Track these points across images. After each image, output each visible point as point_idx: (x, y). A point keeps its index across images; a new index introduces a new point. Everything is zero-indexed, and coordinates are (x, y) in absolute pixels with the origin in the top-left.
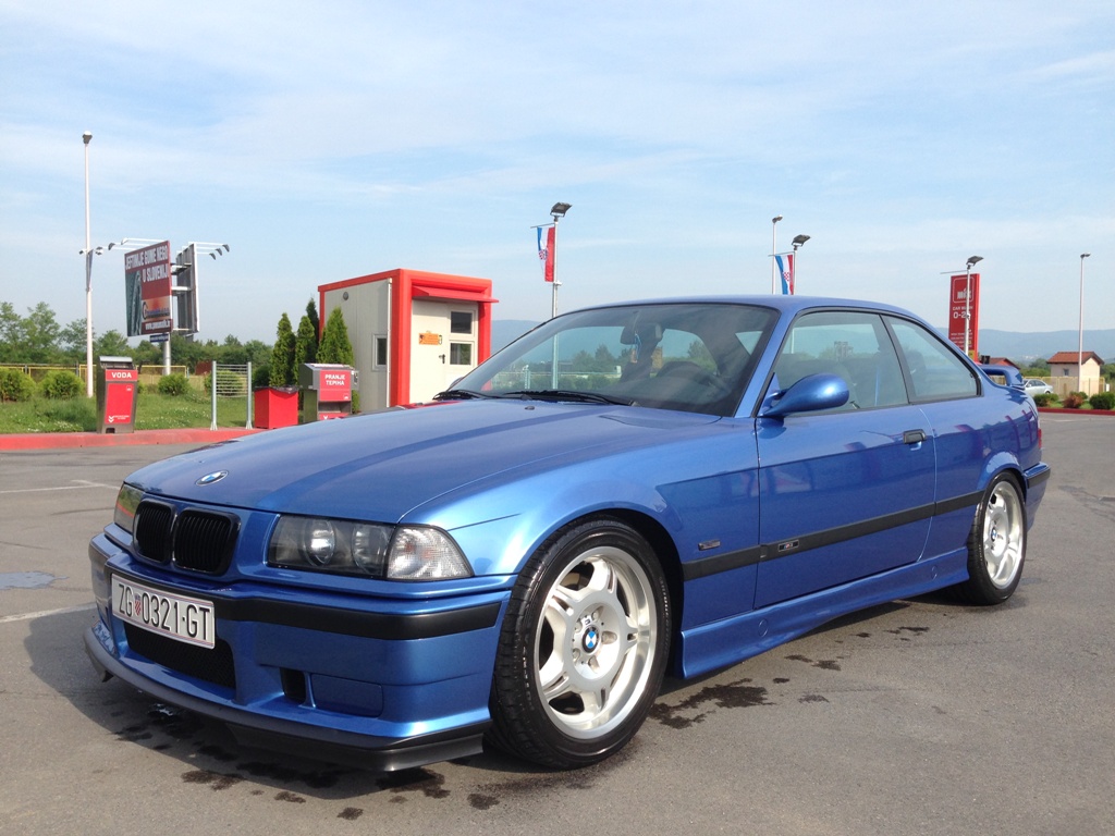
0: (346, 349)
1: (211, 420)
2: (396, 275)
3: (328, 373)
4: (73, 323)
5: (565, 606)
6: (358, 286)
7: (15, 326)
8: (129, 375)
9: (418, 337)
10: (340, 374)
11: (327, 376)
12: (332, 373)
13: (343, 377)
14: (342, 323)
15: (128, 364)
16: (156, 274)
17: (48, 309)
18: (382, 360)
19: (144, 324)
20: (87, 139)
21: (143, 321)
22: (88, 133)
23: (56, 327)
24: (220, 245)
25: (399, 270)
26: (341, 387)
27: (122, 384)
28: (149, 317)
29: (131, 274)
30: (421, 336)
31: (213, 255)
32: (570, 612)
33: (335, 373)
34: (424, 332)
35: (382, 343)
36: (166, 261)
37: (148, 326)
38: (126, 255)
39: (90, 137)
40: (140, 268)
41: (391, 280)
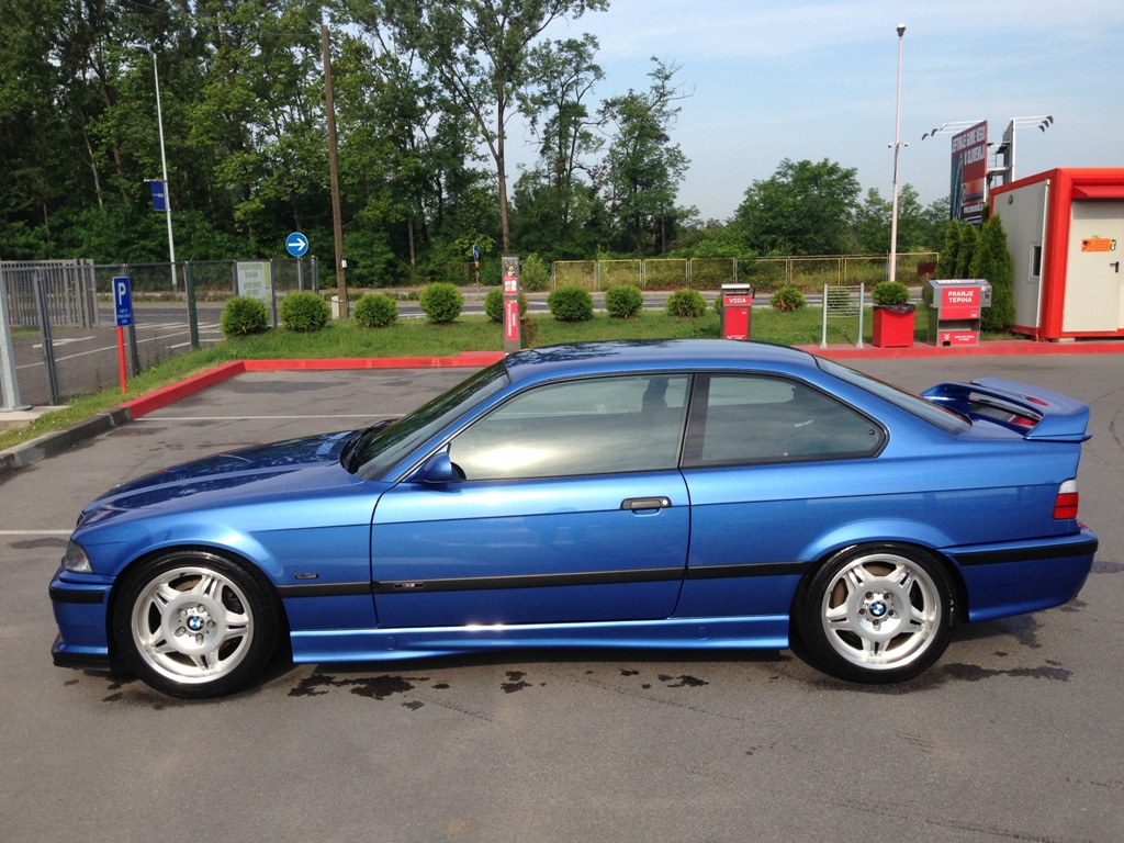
0: (1002, 260)
1: (821, 339)
2: (1053, 175)
3: (952, 290)
4: (935, 203)
6: (1021, 189)
7: (879, 210)
8: (744, 300)
9: (1080, 244)
10: (967, 290)
11: (950, 293)
12: (956, 290)
13: (971, 293)
14: (999, 230)
15: (747, 289)
16: (973, 157)
17: (912, 191)
18: (1037, 272)
19: (963, 208)
20: (901, 31)
21: (962, 204)
22: (901, 26)
24: (1044, 118)
25: (1056, 170)
26: (965, 304)
27: (738, 308)
28: (967, 200)
29: (956, 157)
30: (1085, 243)
31: (1042, 128)
33: (961, 290)
34: (1088, 237)
35: (1038, 250)
36: (983, 142)
37: (966, 210)
38: (954, 138)
39: (903, 29)
40: (963, 151)
41: (1048, 182)
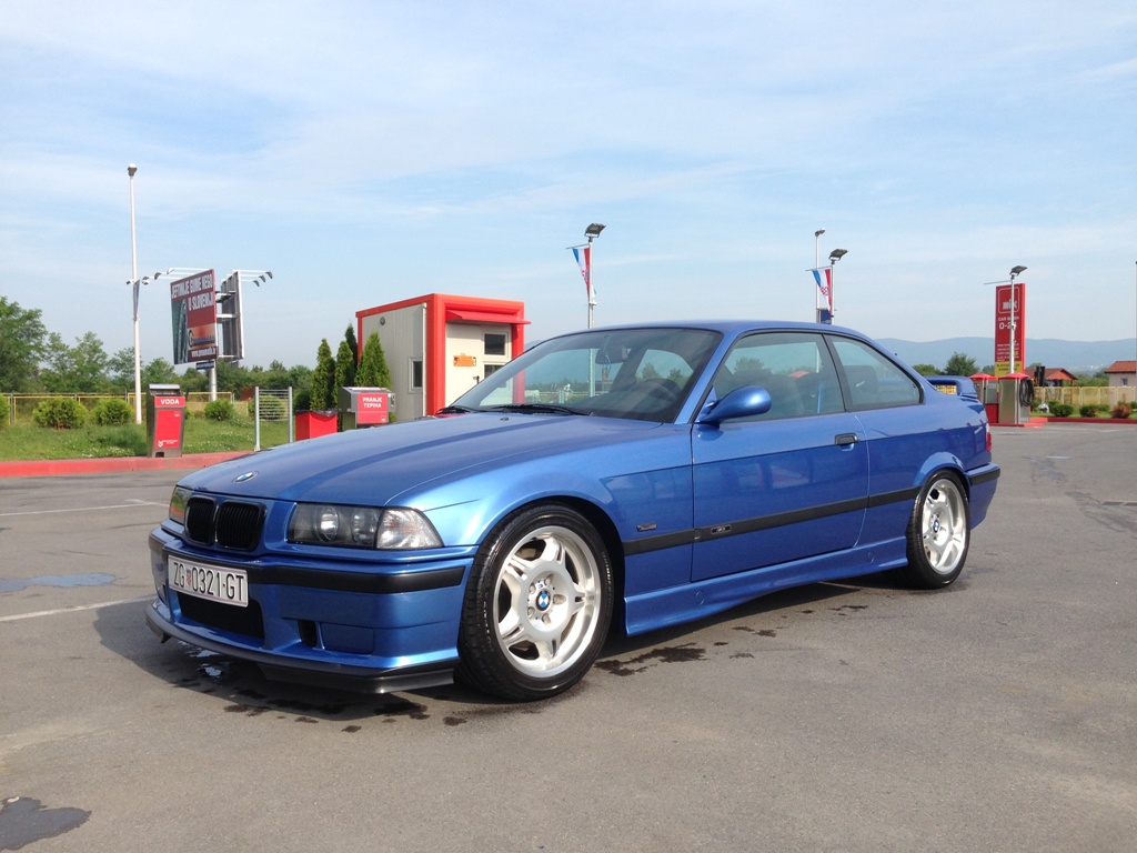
0: (384, 373)
1: (255, 443)
2: (430, 300)
3: (366, 396)
4: (121, 352)
5: (520, 573)
6: (394, 312)
7: (63, 356)
8: (177, 401)
9: (453, 359)
10: (377, 397)
11: (364, 399)
12: (369, 396)
13: (380, 399)
14: (379, 348)
15: (176, 391)
16: (201, 302)
17: (96, 338)
18: (418, 382)
19: (190, 352)
20: (132, 171)
21: (189, 348)
22: (133, 166)
23: (104, 356)
24: (263, 272)
25: (433, 295)
26: (377, 409)
27: (170, 410)
28: (195, 345)
29: (177, 303)
30: (456, 359)
31: (256, 282)
32: (524, 577)
33: (373, 396)
34: (458, 354)
35: (418, 366)
36: (211, 289)
37: (194, 354)
38: (172, 284)
39: (135, 169)
40: (186, 297)
41: (425, 305)
